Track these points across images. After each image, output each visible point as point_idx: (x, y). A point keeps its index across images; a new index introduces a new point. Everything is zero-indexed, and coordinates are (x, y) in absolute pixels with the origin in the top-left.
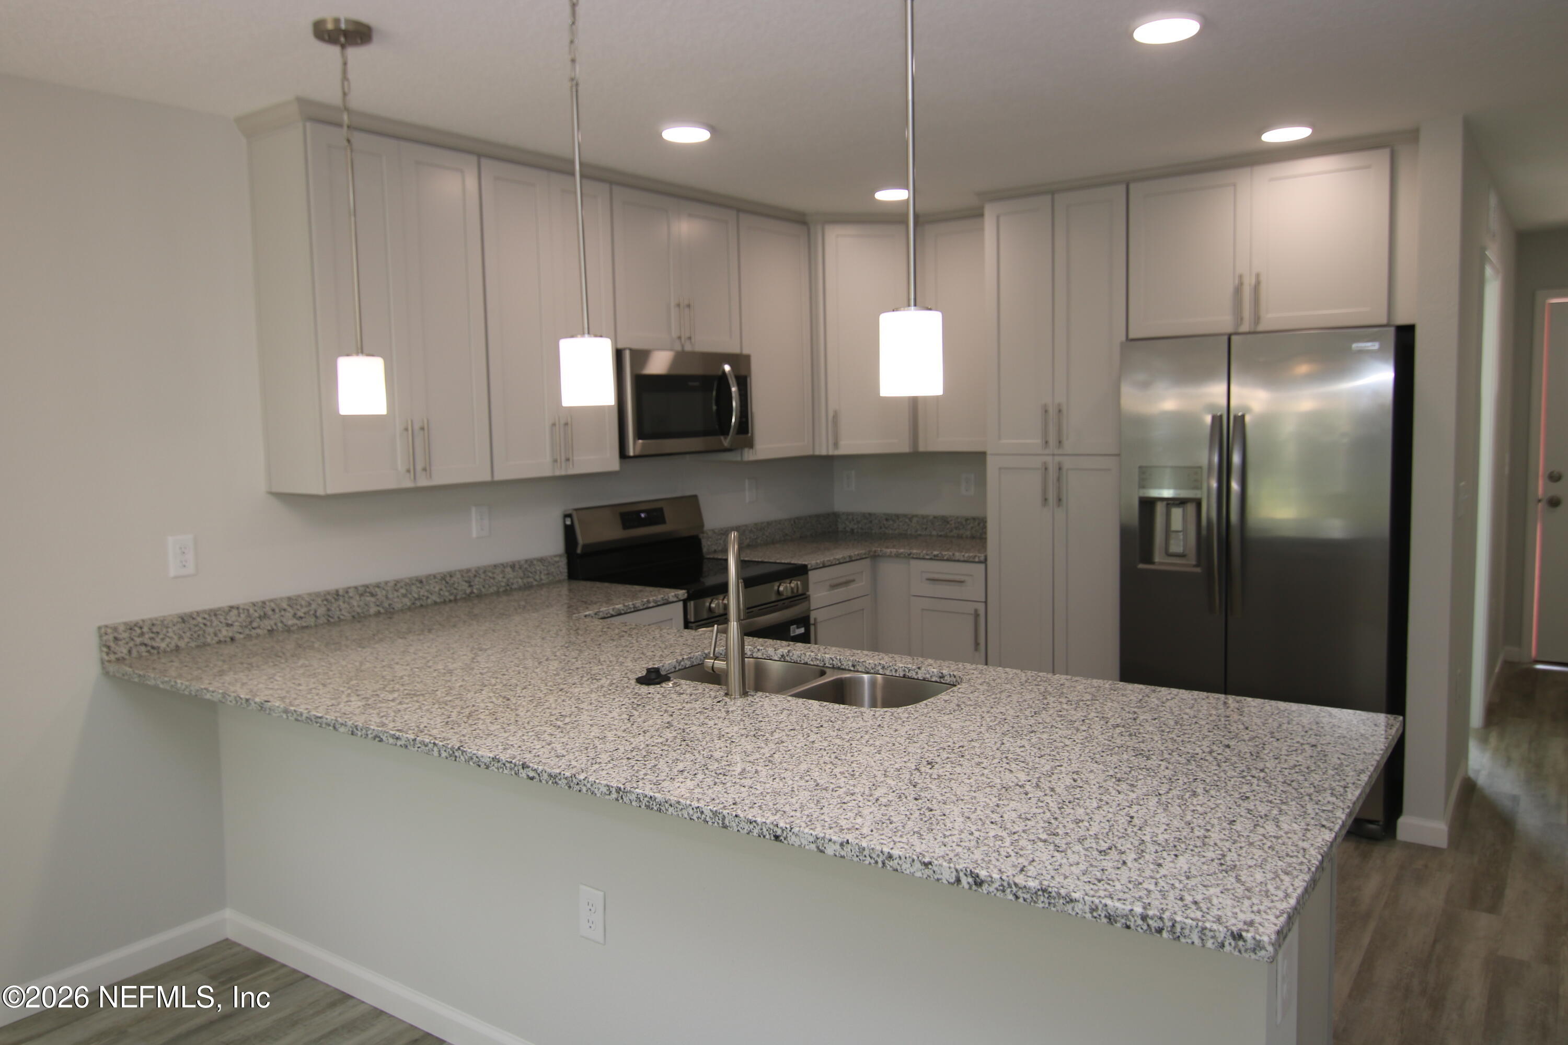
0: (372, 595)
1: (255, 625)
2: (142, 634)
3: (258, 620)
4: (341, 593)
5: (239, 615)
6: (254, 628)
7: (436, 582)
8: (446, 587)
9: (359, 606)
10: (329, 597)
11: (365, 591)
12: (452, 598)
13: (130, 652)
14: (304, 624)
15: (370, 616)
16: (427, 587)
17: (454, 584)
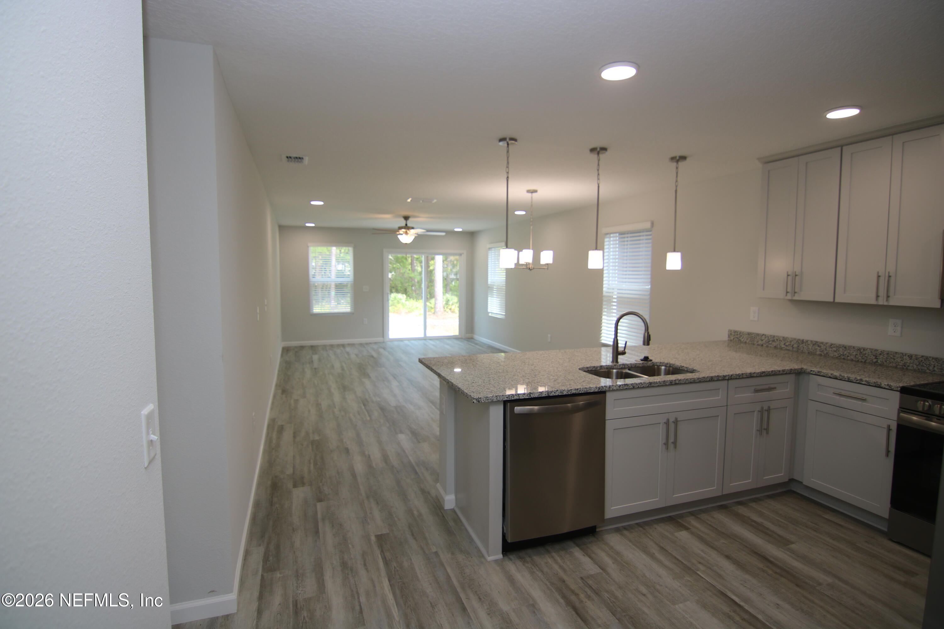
0: (819, 346)
1: (770, 342)
2: (737, 335)
3: (771, 342)
4: (804, 341)
5: (765, 338)
6: (770, 344)
7: (854, 350)
8: (860, 354)
9: (812, 349)
10: (799, 342)
11: (815, 343)
12: (863, 361)
13: (734, 339)
14: (788, 349)
15: (816, 354)
16: (849, 351)
17: (865, 354)
